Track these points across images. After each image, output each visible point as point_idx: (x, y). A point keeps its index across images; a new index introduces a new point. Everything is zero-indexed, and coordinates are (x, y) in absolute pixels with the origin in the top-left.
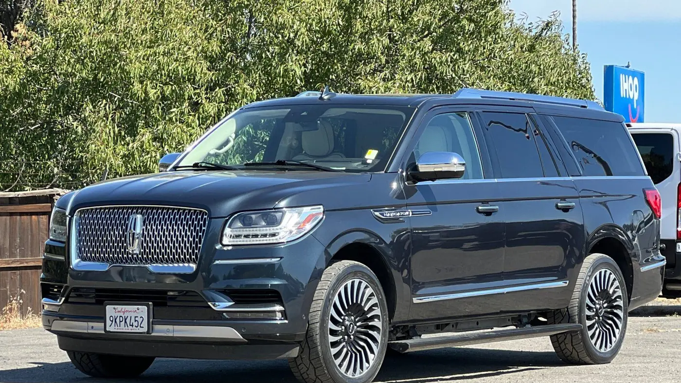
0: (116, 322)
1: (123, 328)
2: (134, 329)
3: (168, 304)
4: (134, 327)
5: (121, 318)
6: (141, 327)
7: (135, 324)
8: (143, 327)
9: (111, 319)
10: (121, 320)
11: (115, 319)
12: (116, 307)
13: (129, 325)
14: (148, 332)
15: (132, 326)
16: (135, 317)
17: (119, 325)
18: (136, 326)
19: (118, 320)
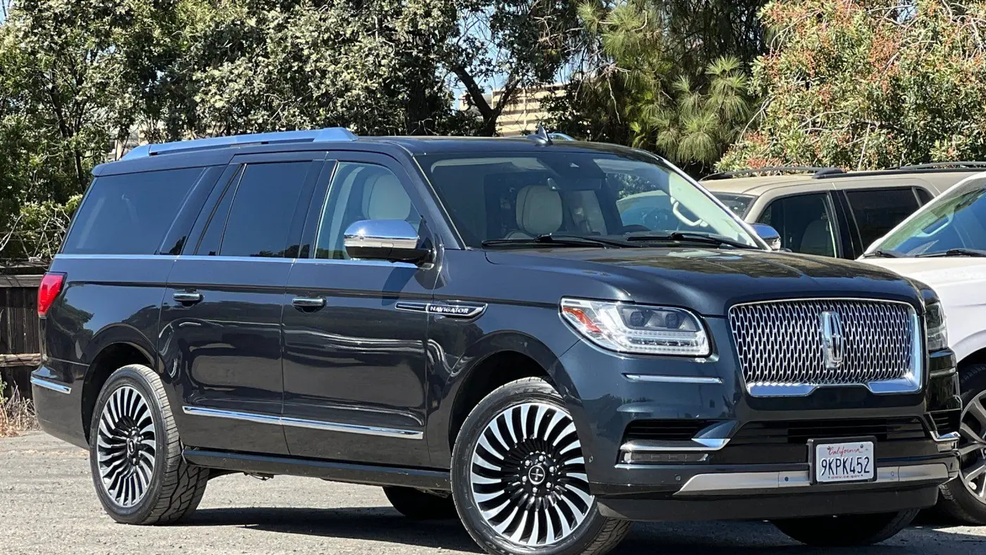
0: (830, 468)
1: (841, 476)
2: (856, 476)
3: (888, 437)
4: (856, 472)
5: (838, 461)
6: (865, 472)
7: (858, 468)
8: (868, 472)
9: (824, 465)
10: (838, 465)
11: (830, 464)
12: (831, 445)
13: (849, 471)
14: (875, 478)
15: (854, 471)
16: (858, 458)
17: (835, 473)
18: (859, 472)
19: (833, 466)
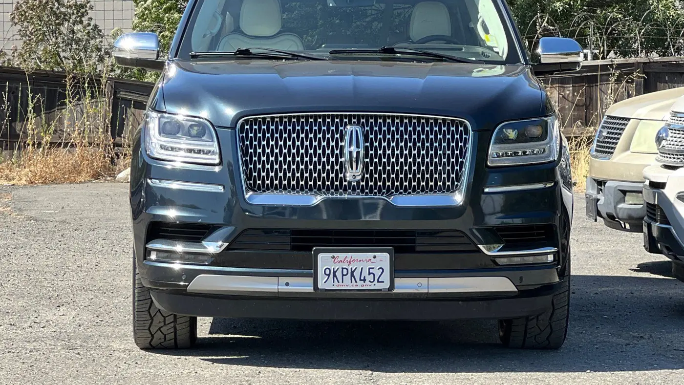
0: (335, 276)
1: (348, 284)
2: (368, 286)
4: (367, 282)
5: (345, 270)
6: (378, 282)
7: (370, 278)
8: (382, 282)
9: (327, 273)
10: (345, 273)
11: (335, 272)
12: (336, 255)
13: (358, 280)
14: (389, 289)
15: (364, 281)
16: (369, 269)
17: (340, 280)
18: (370, 281)
19: (339, 274)
